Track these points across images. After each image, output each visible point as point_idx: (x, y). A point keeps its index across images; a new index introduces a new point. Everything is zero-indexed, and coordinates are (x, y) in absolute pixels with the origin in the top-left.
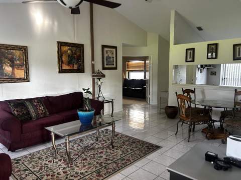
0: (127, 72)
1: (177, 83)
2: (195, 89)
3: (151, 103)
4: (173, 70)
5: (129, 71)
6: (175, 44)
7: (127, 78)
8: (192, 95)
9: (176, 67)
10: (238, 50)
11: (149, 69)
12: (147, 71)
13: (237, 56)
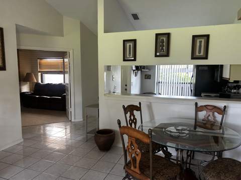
0: (40, 74)
1: (110, 92)
2: (140, 103)
3: (73, 120)
4: (105, 73)
5: (43, 73)
6: (105, 32)
7: (40, 82)
8: (136, 113)
9: (108, 68)
10: (198, 44)
11: (68, 70)
12: (67, 73)
13: (197, 54)
